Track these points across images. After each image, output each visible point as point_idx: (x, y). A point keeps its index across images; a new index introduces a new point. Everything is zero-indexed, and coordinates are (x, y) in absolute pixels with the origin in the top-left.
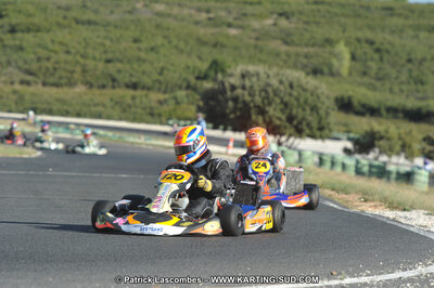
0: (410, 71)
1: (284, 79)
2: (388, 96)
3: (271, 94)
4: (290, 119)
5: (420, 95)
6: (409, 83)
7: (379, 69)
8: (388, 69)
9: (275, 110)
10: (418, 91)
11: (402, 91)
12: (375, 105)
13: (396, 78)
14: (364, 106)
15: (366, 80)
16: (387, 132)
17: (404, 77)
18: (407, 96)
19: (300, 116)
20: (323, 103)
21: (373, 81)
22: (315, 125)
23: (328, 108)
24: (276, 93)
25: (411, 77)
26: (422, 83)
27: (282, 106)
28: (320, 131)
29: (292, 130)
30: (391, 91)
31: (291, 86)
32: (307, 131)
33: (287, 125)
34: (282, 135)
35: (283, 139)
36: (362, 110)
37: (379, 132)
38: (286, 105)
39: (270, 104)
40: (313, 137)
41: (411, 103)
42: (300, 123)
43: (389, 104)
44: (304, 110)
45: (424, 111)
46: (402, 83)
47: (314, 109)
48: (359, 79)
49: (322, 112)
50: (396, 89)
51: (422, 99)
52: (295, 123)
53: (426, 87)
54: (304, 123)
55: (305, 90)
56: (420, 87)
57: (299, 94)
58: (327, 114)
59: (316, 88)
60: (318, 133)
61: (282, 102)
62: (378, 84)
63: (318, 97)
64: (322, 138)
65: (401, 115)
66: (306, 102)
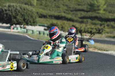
0: (55, 4)
1: (22, 7)
2: (49, 12)
3: (18, 12)
4: (24, 20)
5: (59, 11)
6: (55, 8)
7: (46, 3)
8: (48, 3)
9: (19, 17)
10: (58, 10)
11: (53, 10)
12: (45, 15)
13: (51, 6)
14: (42, 15)
15: (42, 7)
16: (57, 23)
17: (53, 6)
18: (55, 12)
19: (27, 19)
20: (34, 15)
21: (44, 7)
22: (32, 21)
23: (36, 16)
24: (19, 12)
25: (55, 6)
26: (59, 7)
27: (21, 16)
28: (34, 24)
29: (25, 23)
30: (50, 10)
31: (24, 9)
32: (30, 24)
33: (23, 21)
34: (21, 25)
35: (22, 26)
36: (41, 16)
37: (55, 24)
38: (23, 15)
39: (17, 15)
40: (31, 25)
41: (56, 14)
42: (27, 21)
43: (49, 14)
44: (29, 17)
45: (60, 16)
46: (53, 8)
47: (32, 17)
48: (40, 7)
49: (34, 17)
50: (51, 9)
51: (59, 12)
52: (26, 21)
53: (60, 9)
54: (29, 21)
55: (29, 11)
56: (58, 9)
57: (27, 12)
58: (36, 18)
59: (32, 10)
60: (33, 24)
61: (21, 14)
62: (46, 8)
63: (33, 13)
64: (34, 25)
65: (53, 18)
66: (29, 14)
